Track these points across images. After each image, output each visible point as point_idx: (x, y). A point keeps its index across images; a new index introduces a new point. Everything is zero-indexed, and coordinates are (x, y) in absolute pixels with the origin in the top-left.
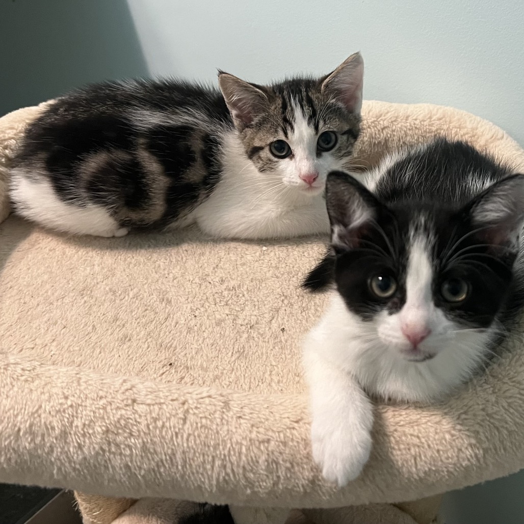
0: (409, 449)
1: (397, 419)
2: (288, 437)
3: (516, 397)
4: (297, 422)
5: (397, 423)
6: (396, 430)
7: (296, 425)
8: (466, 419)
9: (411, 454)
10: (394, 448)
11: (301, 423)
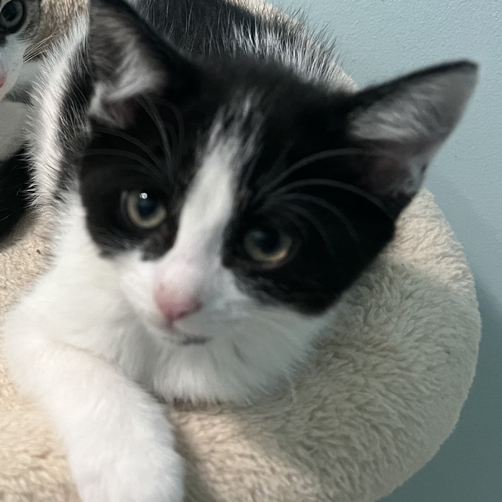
0: (241, 480)
1: (211, 432)
2: (34, 484)
3: (394, 374)
4: (43, 456)
5: (212, 439)
6: (213, 451)
7: (42, 462)
8: (324, 419)
9: (245, 487)
10: (215, 482)
11: (51, 458)
